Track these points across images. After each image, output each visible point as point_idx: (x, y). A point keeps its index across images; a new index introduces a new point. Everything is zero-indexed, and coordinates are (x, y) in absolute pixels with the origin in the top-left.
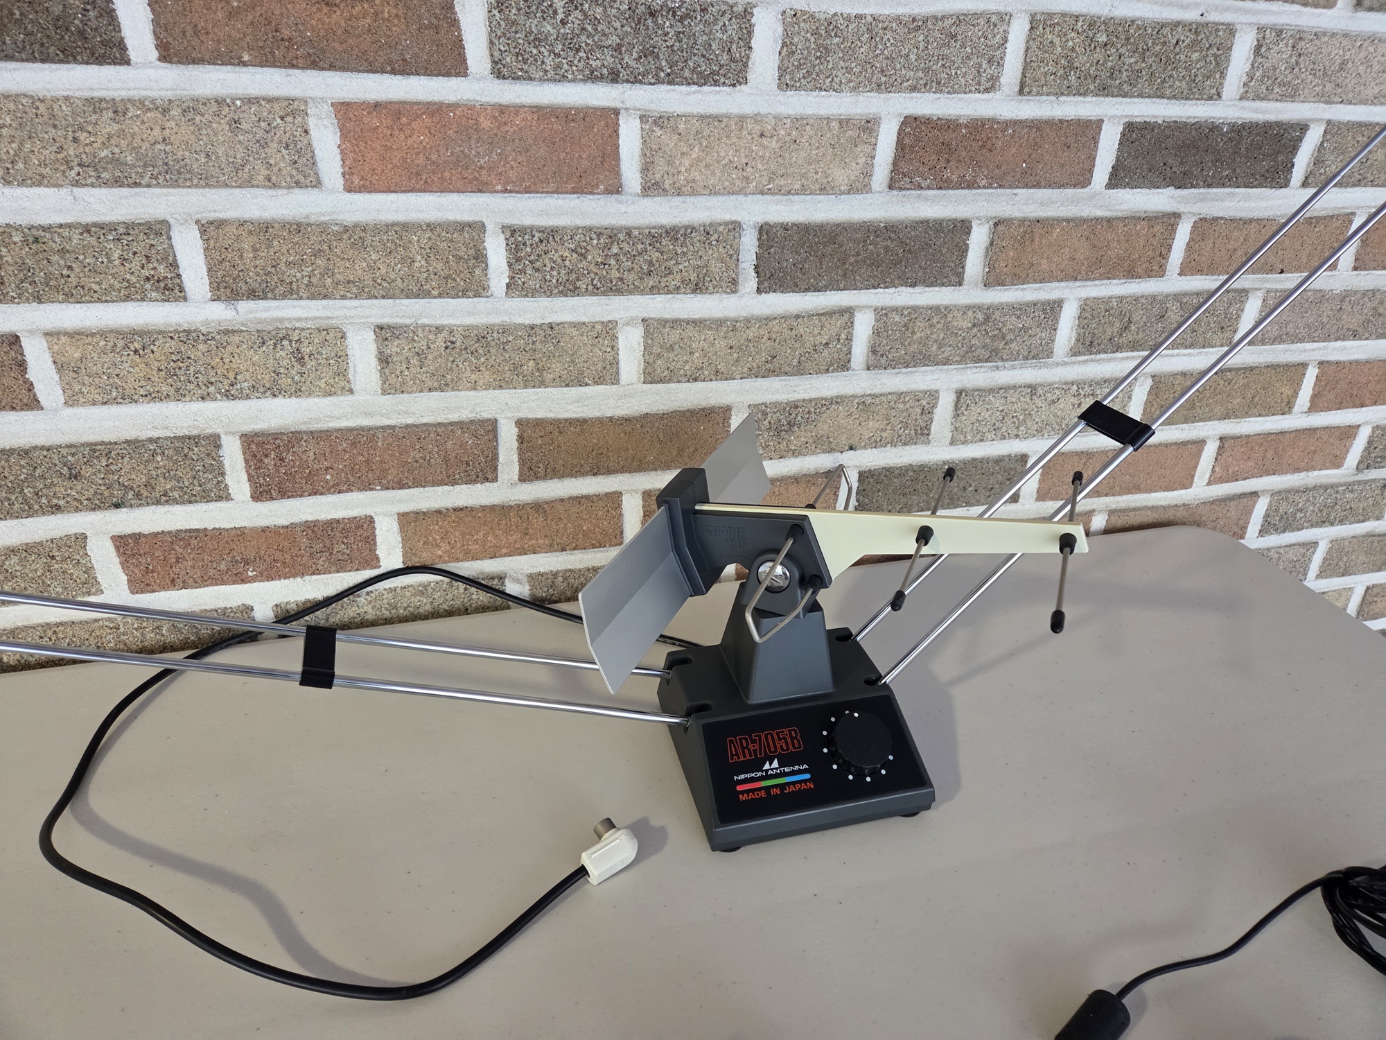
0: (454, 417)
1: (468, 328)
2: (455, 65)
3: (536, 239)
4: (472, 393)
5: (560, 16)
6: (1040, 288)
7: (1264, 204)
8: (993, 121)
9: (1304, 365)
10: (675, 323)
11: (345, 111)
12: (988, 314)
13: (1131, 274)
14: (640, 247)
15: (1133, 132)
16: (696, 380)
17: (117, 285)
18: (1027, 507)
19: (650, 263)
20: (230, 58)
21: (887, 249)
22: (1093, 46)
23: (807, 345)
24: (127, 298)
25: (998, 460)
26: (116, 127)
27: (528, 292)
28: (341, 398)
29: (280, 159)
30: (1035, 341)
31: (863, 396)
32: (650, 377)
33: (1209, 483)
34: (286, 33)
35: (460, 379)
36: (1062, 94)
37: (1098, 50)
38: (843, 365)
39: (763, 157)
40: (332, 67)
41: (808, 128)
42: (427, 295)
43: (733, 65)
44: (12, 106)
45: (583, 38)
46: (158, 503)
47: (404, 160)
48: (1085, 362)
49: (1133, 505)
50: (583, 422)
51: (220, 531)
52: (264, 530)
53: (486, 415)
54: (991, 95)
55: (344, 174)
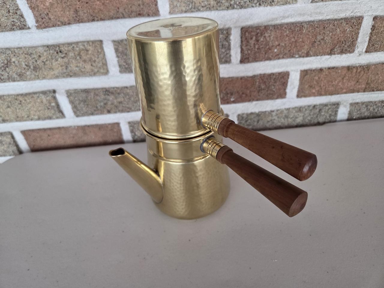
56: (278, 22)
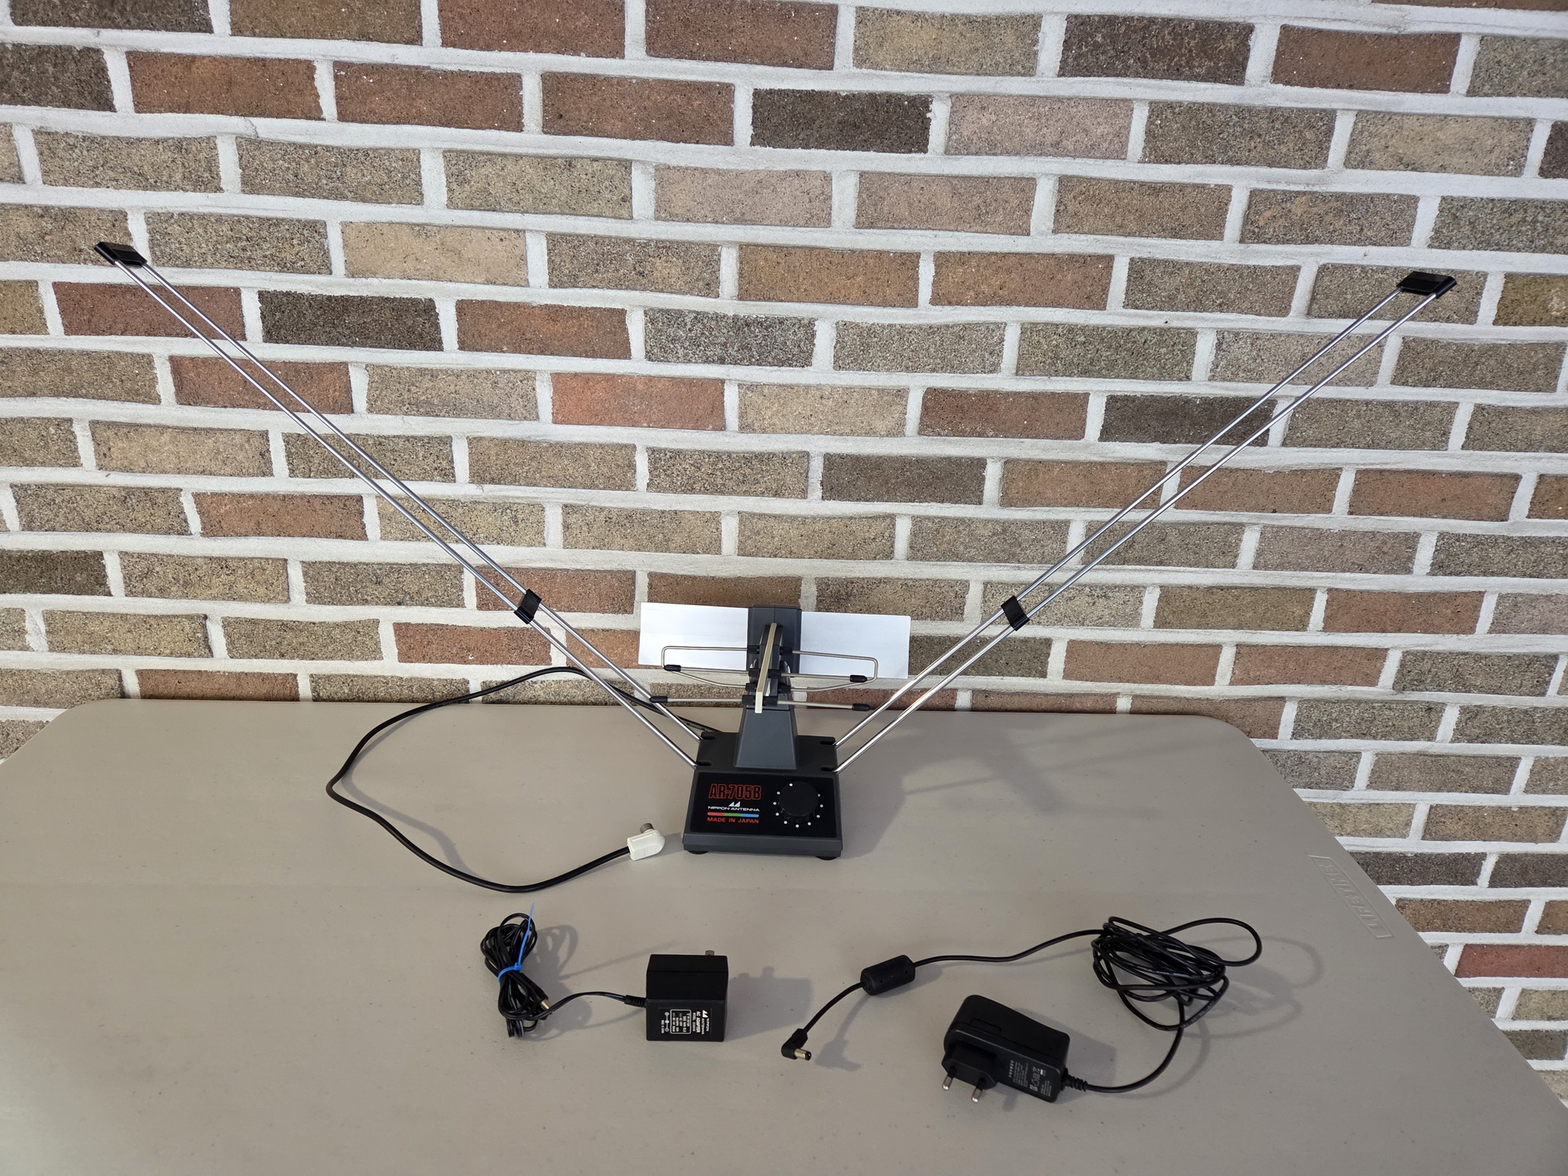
0: (607, 567)
1: (621, 510)
2: (625, 353)
3: (668, 456)
4: (621, 552)
5: (689, 326)
6: (1049, 511)
8: (996, 392)
9: (1312, 591)
10: (761, 516)
11: (557, 378)
12: (1006, 526)
14: (737, 464)
15: (1114, 403)
16: (775, 556)
17: (419, 471)
18: (1056, 683)
19: (744, 475)
20: (497, 349)
21: (920, 475)
22: (1073, 344)
23: (859, 538)
24: (423, 479)
25: (1026, 640)
26: (431, 384)
27: (660, 489)
28: (538, 548)
29: (517, 404)
30: (1048, 550)
31: (905, 579)
32: (743, 551)
33: (1232, 683)
34: (528, 336)
35: (613, 542)
36: (1051, 376)
37: (1078, 346)
38: (889, 555)
39: (823, 411)
40: (552, 354)
41: (855, 394)
42: (596, 487)
43: (802, 354)
44: (380, 372)
45: (703, 339)
46: (422, 605)
47: (589, 406)
49: (1156, 693)
50: (695, 578)
51: (455, 627)
52: (482, 629)
53: (629, 568)
54: (994, 375)
55: (553, 414)
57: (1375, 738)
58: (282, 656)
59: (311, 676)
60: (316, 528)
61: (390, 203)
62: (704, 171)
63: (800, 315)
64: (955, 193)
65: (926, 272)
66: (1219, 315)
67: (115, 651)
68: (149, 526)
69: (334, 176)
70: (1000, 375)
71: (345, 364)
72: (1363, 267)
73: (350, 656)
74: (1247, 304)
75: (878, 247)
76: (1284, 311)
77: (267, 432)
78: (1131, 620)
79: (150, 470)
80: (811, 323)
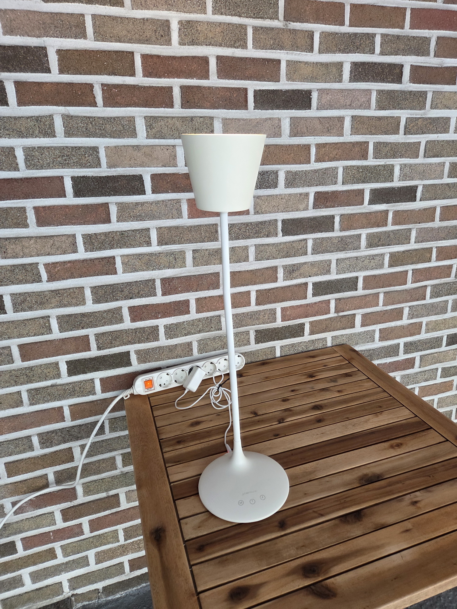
0: (209, 272)
1: (214, 249)
4: (213, 266)
6: (355, 231)
7: (411, 206)
8: (337, 191)
9: (432, 248)
10: (263, 245)
11: (189, 201)
12: (342, 238)
13: (378, 226)
14: (254, 227)
15: (373, 191)
16: (268, 259)
17: (138, 243)
18: (360, 292)
19: (256, 231)
21: (314, 224)
22: (359, 172)
23: (296, 249)
25: (350, 278)
26: (141, 208)
28: (183, 268)
30: (355, 245)
31: (311, 262)
32: (257, 259)
33: (412, 283)
34: (178, 186)
35: (211, 262)
36: (353, 184)
38: (306, 254)
39: (282, 204)
40: (187, 192)
41: (292, 196)
42: (204, 241)
43: (274, 184)
44: (121, 205)
46: (140, 297)
48: (370, 250)
49: (390, 291)
51: (153, 305)
52: (164, 304)
53: (217, 271)
55: (188, 215)
56: (179, 276)
57: (452, 295)
58: (83, 328)
59: (95, 334)
60: (96, 272)
61: (124, 138)
62: (239, 120)
63: (273, 170)
64: (321, 123)
65: (313, 151)
66: (400, 159)
67: (9, 338)
68: (24, 281)
69: (102, 128)
70: (337, 185)
71: (107, 204)
72: (438, 141)
73: (111, 323)
74: (407, 155)
75: (297, 143)
76: (417, 157)
77: (75, 234)
78: (381, 266)
79: (25, 256)
80: (277, 172)
